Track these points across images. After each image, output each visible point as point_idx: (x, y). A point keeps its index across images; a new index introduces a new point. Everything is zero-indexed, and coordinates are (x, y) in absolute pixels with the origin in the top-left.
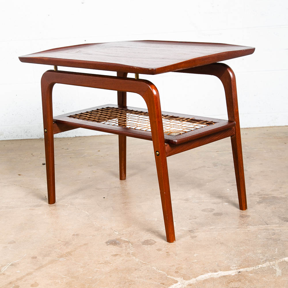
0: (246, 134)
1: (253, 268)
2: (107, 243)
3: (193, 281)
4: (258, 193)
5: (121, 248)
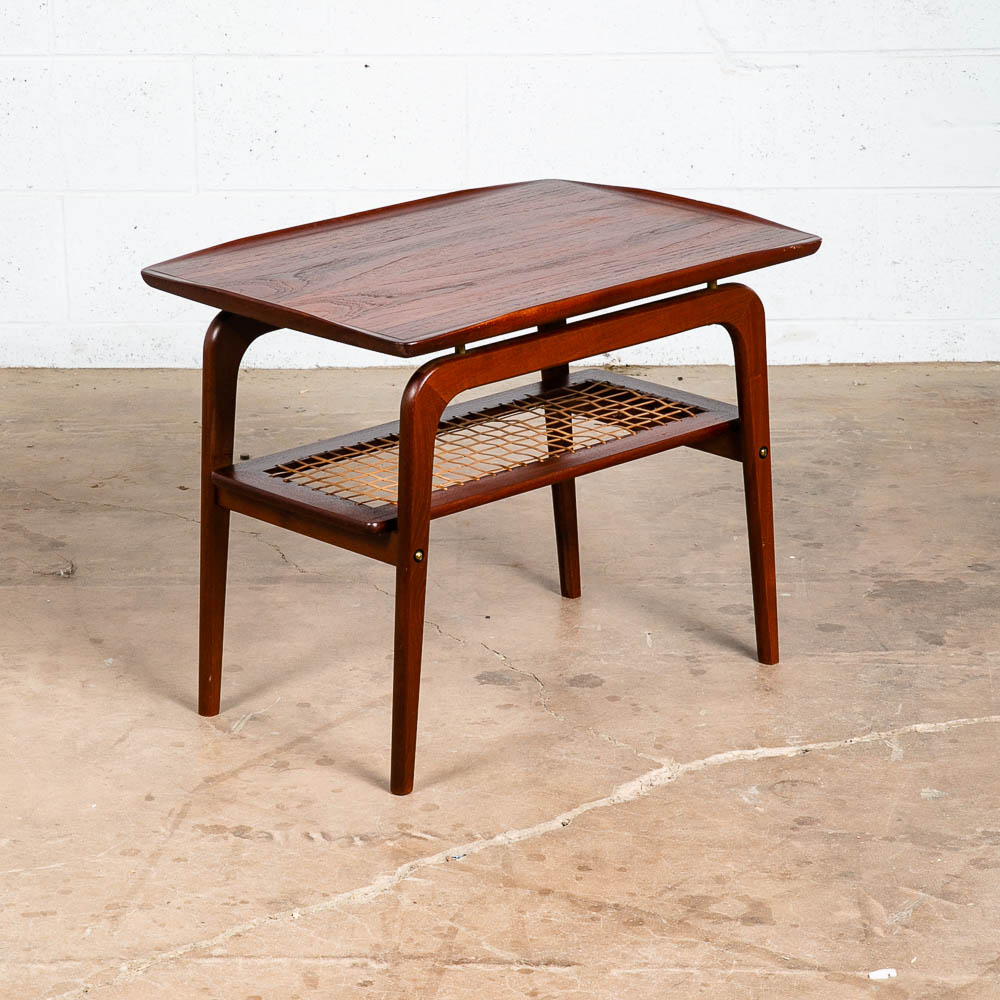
1: (838, 743)
2: (479, 678)
3: (696, 765)
4: (874, 569)
5: (517, 693)
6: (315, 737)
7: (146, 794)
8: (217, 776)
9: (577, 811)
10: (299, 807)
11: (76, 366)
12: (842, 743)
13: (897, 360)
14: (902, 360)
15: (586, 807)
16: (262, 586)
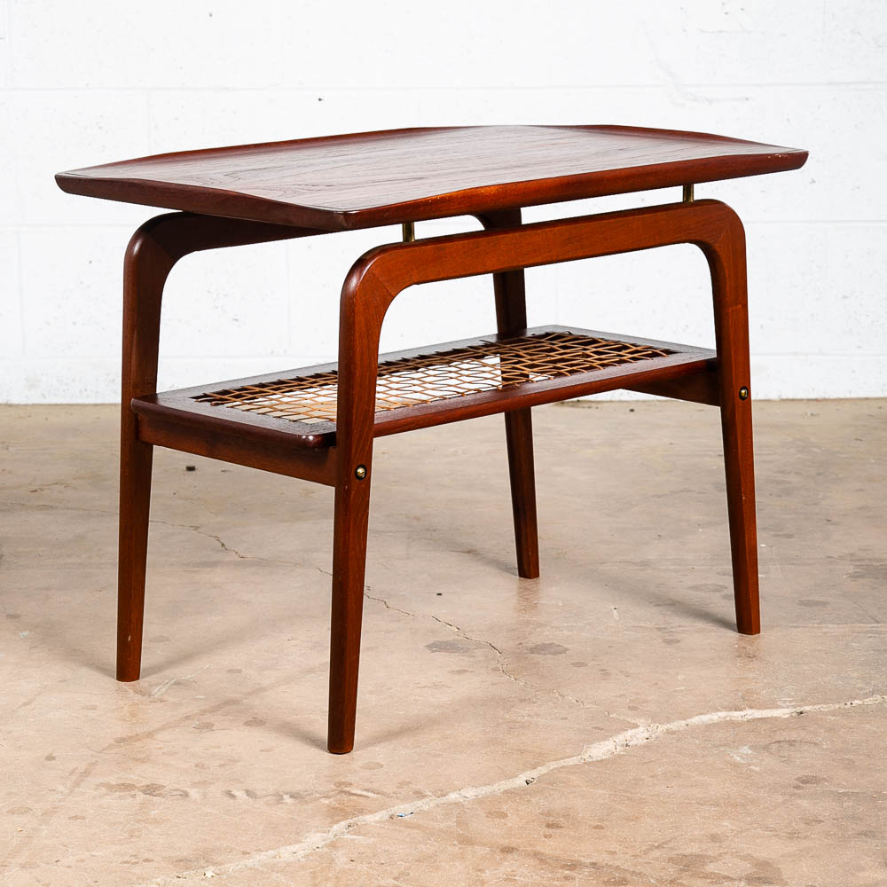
0: (812, 415)
1: (837, 706)
2: (429, 647)
3: (677, 725)
4: (852, 555)
5: (472, 659)
6: (244, 701)
7: (46, 755)
8: (131, 737)
9: (542, 770)
10: (221, 766)
11: (30, 402)
12: (842, 706)
13: (848, 396)
14: (854, 395)
15: (553, 765)
16: (198, 569)
